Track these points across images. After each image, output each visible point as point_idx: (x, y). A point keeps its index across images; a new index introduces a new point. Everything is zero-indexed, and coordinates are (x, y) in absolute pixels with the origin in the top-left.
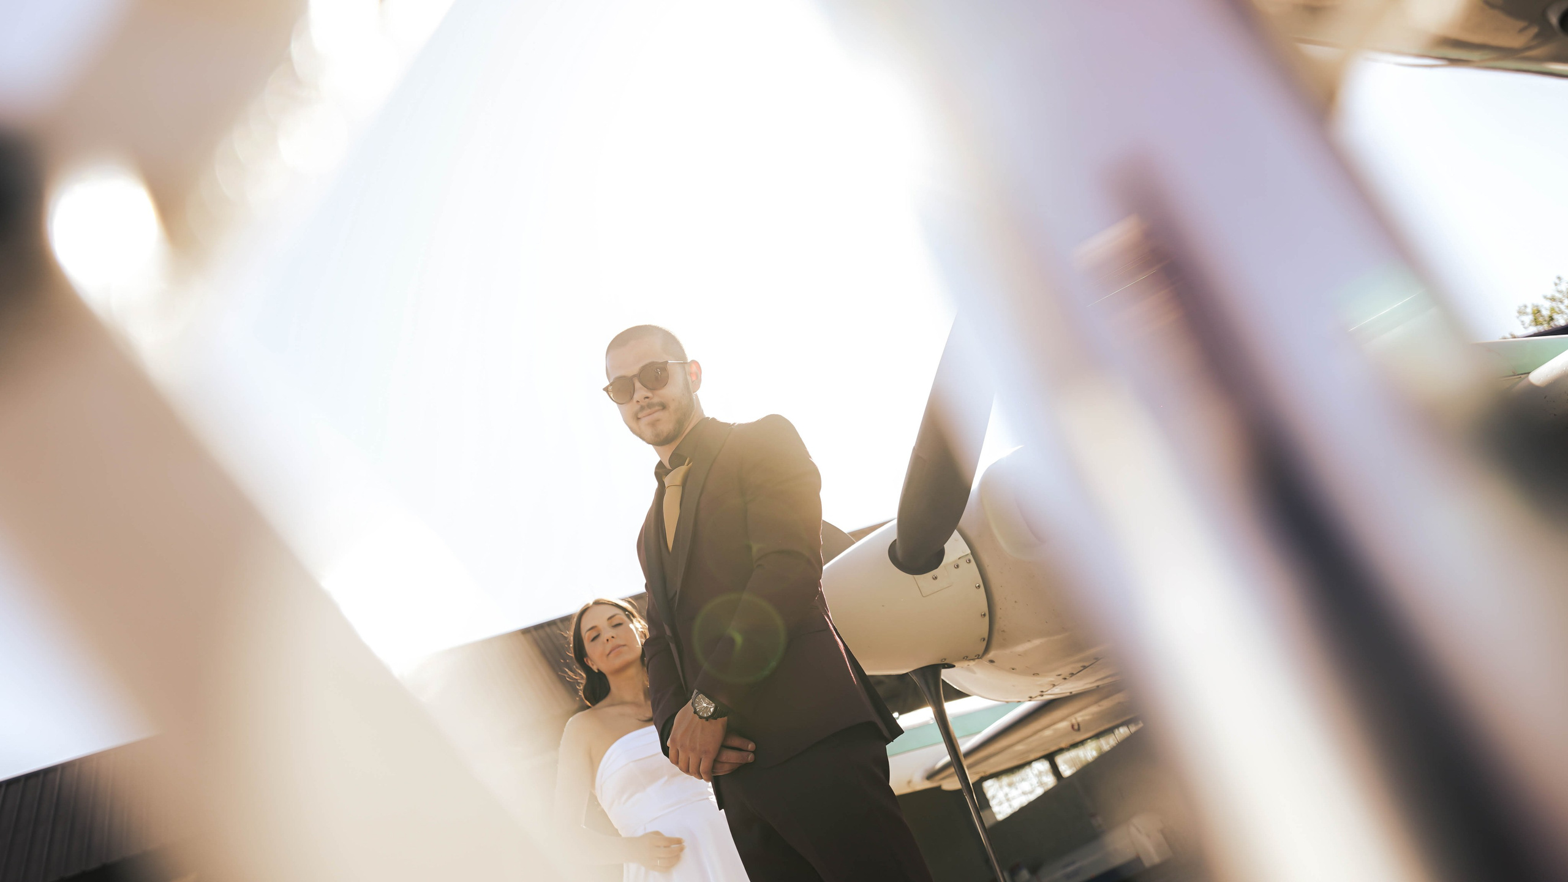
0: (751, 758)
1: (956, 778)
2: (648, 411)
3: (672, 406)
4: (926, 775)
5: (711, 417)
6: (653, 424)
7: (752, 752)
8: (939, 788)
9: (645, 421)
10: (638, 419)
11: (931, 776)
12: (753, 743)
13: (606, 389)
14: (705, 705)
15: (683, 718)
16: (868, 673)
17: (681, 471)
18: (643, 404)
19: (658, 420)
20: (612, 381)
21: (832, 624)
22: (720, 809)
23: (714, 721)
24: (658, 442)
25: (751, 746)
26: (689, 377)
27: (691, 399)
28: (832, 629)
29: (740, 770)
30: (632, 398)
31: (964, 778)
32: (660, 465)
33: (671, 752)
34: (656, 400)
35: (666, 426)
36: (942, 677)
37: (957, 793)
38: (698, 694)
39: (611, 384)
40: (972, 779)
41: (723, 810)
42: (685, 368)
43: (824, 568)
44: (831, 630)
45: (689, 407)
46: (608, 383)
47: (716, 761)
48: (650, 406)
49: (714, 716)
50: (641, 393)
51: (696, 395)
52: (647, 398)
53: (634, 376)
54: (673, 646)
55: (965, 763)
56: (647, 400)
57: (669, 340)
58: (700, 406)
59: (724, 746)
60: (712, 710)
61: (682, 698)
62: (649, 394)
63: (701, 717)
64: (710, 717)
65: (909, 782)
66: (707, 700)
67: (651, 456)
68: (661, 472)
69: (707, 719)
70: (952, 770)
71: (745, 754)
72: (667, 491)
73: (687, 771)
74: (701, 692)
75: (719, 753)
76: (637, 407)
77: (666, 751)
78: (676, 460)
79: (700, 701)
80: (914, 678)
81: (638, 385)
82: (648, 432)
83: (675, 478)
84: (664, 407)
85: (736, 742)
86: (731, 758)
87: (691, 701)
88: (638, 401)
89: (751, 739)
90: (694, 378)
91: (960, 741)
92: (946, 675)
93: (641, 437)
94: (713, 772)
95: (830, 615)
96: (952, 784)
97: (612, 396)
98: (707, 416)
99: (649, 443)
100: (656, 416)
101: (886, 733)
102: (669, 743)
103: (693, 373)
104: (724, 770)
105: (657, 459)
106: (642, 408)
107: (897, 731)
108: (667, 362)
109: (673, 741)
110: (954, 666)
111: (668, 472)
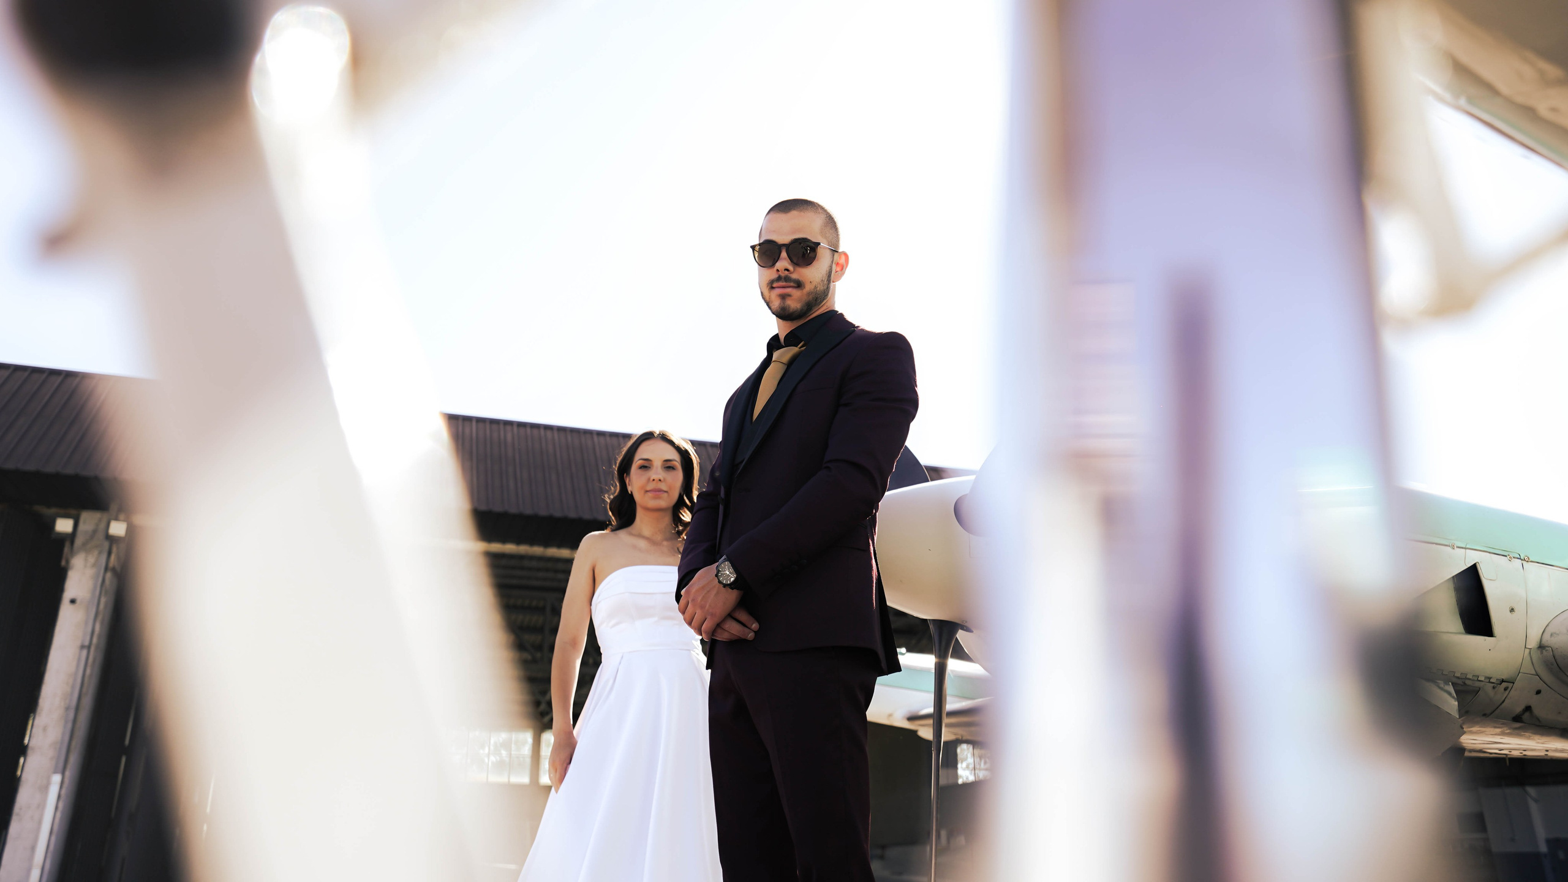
0: (751, 636)
1: (931, 730)
2: (784, 284)
3: (808, 287)
4: (908, 715)
5: (840, 312)
6: (783, 297)
7: (754, 632)
8: (914, 733)
9: (778, 291)
10: (772, 288)
11: (912, 718)
12: (758, 624)
13: (753, 247)
14: (728, 573)
15: (703, 576)
16: (889, 604)
17: (793, 350)
18: (783, 275)
19: (789, 295)
20: (761, 242)
21: (874, 548)
22: (707, 669)
23: (730, 590)
24: (782, 314)
25: (755, 626)
26: (834, 266)
27: (828, 288)
28: (872, 552)
29: (737, 643)
30: (773, 265)
31: (938, 733)
32: (776, 338)
33: (682, 600)
34: (794, 276)
35: (794, 304)
36: (957, 636)
37: (928, 743)
38: (725, 560)
39: (760, 245)
40: (946, 735)
41: (710, 671)
42: (834, 255)
43: (887, 493)
44: (870, 553)
45: (822, 295)
46: (758, 242)
47: (719, 625)
48: (787, 279)
49: (732, 586)
50: (783, 263)
51: (835, 286)
52: (788, 270)
53: (784, 245)
54: (721, 508)
55: (946, 720)
56: (786, 272)
57: (831, 222)
58: (834, 298)
59: (730, 616)
60: (732, 579)
61: (710, 558)
62: (791, 268)
63: (720, 582)
64: (728, 585)
65: (890, 715)
66: (732, 570)
67: (772, 326)
68: (774, 344)
69: (725, 586)
70: (930, 721)
71: (747, 630)
72: (772, 364)
73: (690, 624)
74: (729, 559)
75: (724, 620)
76: (775, 276)
77: (678, 597)
78: (791, 339)
79: (725, 565)
80: (931, 627)
81: (784, 254)
82: (776, 304)
83: (783, 355)
84: (799, 285)
85: (743, 616)
86: (733, 629)
87: (717, 564)
88: (778, 270)
89: (757, 619)
90: (838, 269)
91: (949, 699)
92: (961, 635)
93: (768, 305)
94: (713, 635)
95: (875, 538)
96: (926, 733)
97: (756, 255)
98: (836, 309)
99: (774, 314)
100: (788, 290)
101: (884, 665)
102: (683, 592)
103: (839, 264)
104: (722, 637)
105: (774, 331)
106: (779, 279)
107: (895, 667)
108: (819, 244)
109: (687, 592)
110: (972, 632)
111: (780, 347)
